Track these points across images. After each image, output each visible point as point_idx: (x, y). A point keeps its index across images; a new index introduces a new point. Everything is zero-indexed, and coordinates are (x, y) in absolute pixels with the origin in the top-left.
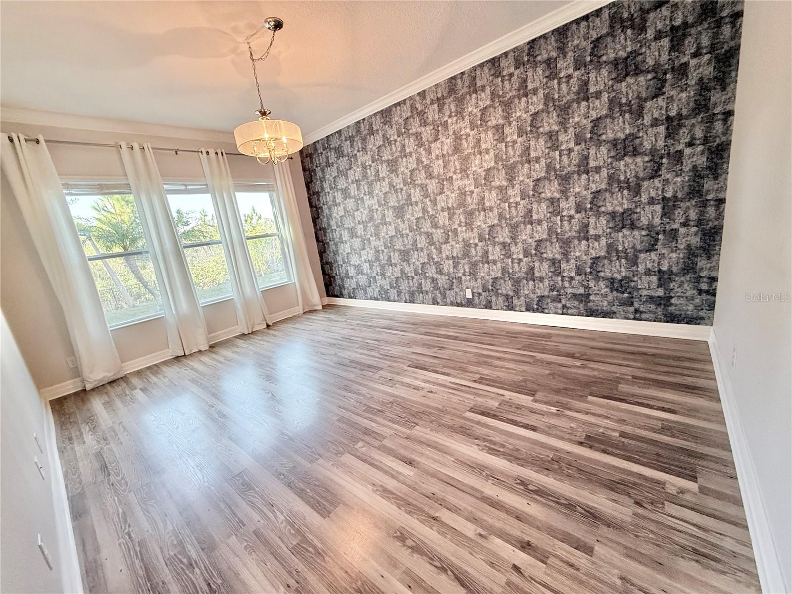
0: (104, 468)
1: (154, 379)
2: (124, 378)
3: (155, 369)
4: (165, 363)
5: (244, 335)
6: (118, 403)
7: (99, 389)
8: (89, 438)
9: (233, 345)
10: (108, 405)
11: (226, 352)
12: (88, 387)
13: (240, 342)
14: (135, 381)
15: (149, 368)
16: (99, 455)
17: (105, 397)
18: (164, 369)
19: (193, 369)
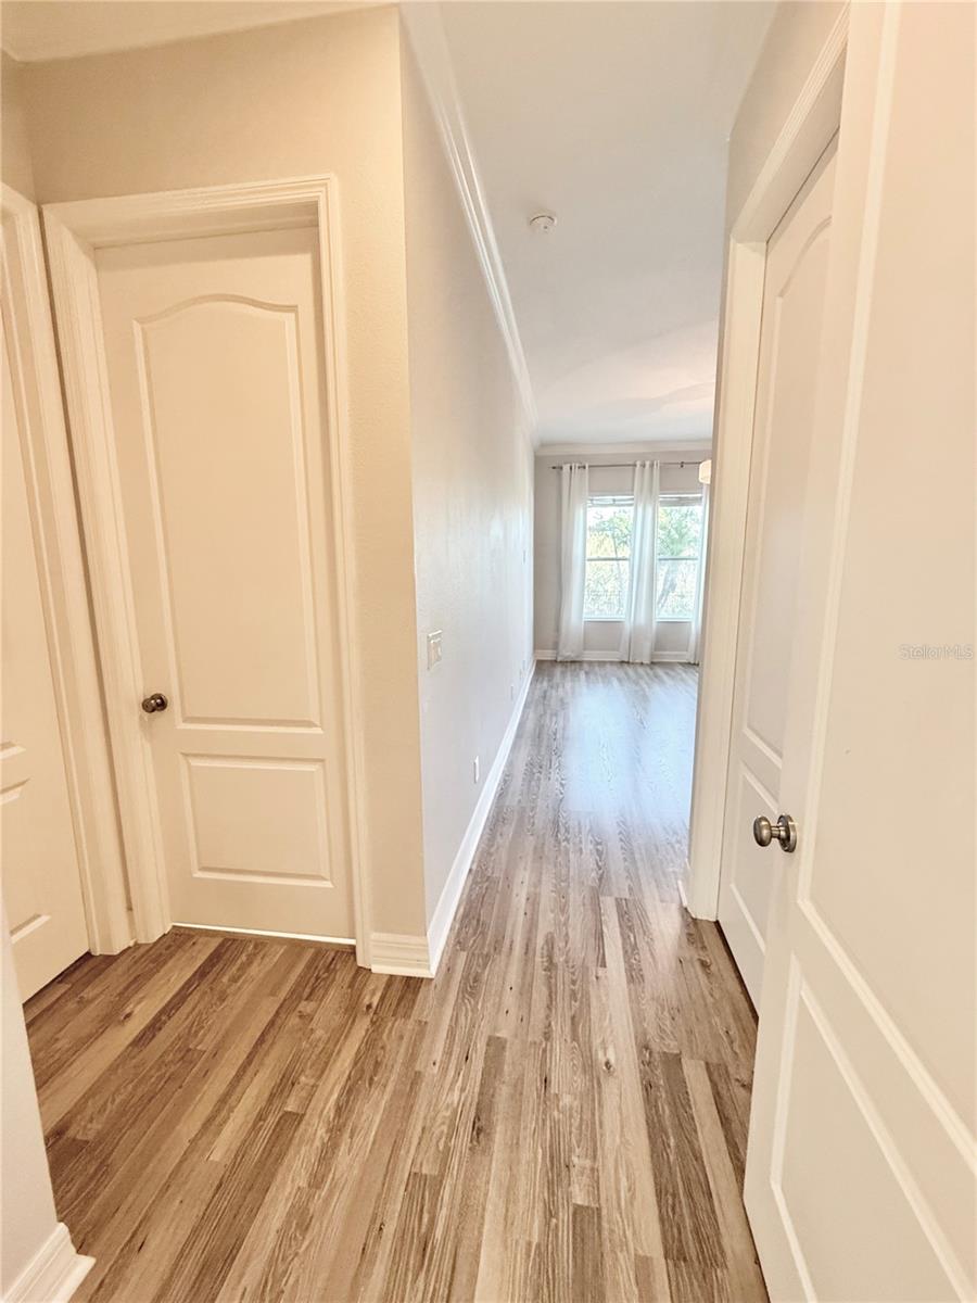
0: (544, 697)
1: (597, 668)
2: (581, 662)
3: (602, 664)
4: (612, 663)
5: (689, 663)
6: (569, 674)
7: (563, 663)
8: (545, 684)
9: (673, 670)
10: (563, 673)
11: (660, 671)
12: (559, 659)
13: (679, 669)
14: (586, 666)
15: (599, 662)
16: (545, 692)
17: (564, 669)
18: (608, 666)
19: (626, 674)
